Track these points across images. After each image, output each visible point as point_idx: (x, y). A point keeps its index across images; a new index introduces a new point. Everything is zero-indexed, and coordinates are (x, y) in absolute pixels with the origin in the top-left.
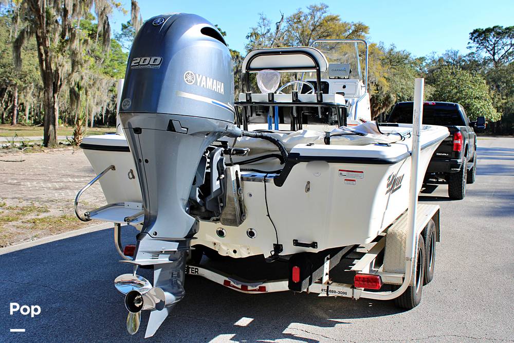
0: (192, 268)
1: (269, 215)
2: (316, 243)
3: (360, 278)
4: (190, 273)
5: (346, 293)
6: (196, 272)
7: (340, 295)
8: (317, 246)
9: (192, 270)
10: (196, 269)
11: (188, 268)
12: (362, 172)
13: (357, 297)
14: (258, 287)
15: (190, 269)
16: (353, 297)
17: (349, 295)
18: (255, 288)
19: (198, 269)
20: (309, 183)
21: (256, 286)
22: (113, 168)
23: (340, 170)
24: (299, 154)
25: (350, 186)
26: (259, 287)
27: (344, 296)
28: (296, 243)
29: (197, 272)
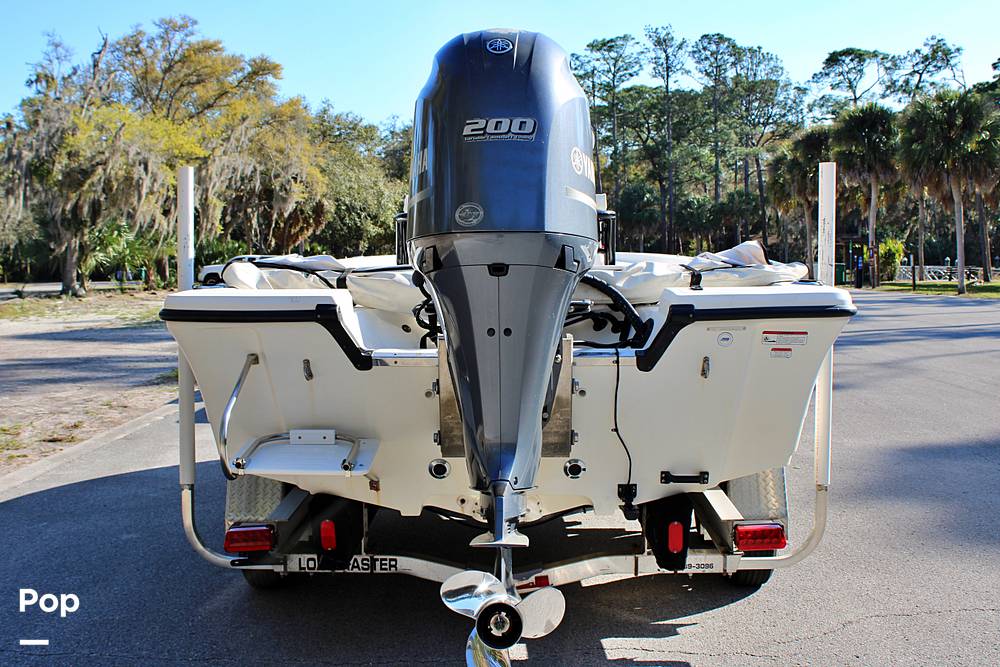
0: (382, 560)
1: (616, 430)
2: (707, 473)
3: (747, 532)
4: (378, 570)
5: (711, 566)
6: (391, 566)
7: (700, 571)
8: (707, 479)
9: (381, 564)
10: (391, 560)
11: (374, 561)
12: (806, 333)
13: (731, 571)
14: (532, 579)
15: (378, 563)
16: (725, 570)
17: (718, 569)
18: (525, 582)
19: (395, 560)
20: (706, 360)
21: (527, 579)
22: (255, 359)
23: (765, 332)
24: (692, 306)
25: (781, 359)
26: (536, 578)
27: (707, 571)
28: (667, 477)
29: (395, 566)
